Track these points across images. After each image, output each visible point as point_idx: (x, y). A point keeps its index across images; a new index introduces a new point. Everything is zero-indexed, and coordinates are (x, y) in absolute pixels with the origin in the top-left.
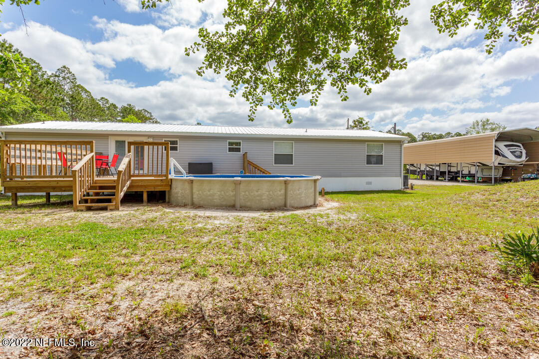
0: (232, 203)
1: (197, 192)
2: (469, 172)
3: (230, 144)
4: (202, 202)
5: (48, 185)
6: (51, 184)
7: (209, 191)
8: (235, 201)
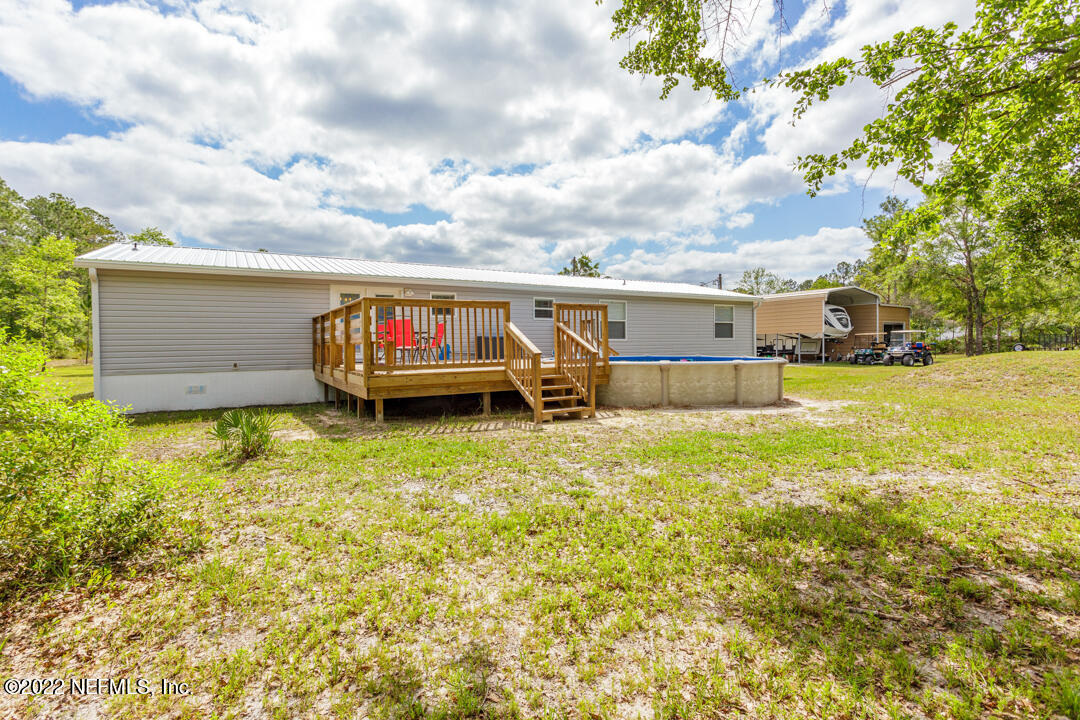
0: (732, 398)
1: (678, 384)
2: (784, 347)
3: (539, 303)
4: (686, 399)
5: (440, 382)
6: (445, 379)
7: (699, 381)
8: (736, 394)
